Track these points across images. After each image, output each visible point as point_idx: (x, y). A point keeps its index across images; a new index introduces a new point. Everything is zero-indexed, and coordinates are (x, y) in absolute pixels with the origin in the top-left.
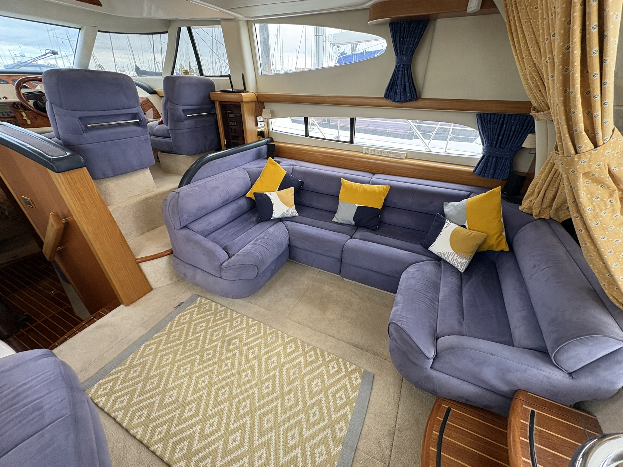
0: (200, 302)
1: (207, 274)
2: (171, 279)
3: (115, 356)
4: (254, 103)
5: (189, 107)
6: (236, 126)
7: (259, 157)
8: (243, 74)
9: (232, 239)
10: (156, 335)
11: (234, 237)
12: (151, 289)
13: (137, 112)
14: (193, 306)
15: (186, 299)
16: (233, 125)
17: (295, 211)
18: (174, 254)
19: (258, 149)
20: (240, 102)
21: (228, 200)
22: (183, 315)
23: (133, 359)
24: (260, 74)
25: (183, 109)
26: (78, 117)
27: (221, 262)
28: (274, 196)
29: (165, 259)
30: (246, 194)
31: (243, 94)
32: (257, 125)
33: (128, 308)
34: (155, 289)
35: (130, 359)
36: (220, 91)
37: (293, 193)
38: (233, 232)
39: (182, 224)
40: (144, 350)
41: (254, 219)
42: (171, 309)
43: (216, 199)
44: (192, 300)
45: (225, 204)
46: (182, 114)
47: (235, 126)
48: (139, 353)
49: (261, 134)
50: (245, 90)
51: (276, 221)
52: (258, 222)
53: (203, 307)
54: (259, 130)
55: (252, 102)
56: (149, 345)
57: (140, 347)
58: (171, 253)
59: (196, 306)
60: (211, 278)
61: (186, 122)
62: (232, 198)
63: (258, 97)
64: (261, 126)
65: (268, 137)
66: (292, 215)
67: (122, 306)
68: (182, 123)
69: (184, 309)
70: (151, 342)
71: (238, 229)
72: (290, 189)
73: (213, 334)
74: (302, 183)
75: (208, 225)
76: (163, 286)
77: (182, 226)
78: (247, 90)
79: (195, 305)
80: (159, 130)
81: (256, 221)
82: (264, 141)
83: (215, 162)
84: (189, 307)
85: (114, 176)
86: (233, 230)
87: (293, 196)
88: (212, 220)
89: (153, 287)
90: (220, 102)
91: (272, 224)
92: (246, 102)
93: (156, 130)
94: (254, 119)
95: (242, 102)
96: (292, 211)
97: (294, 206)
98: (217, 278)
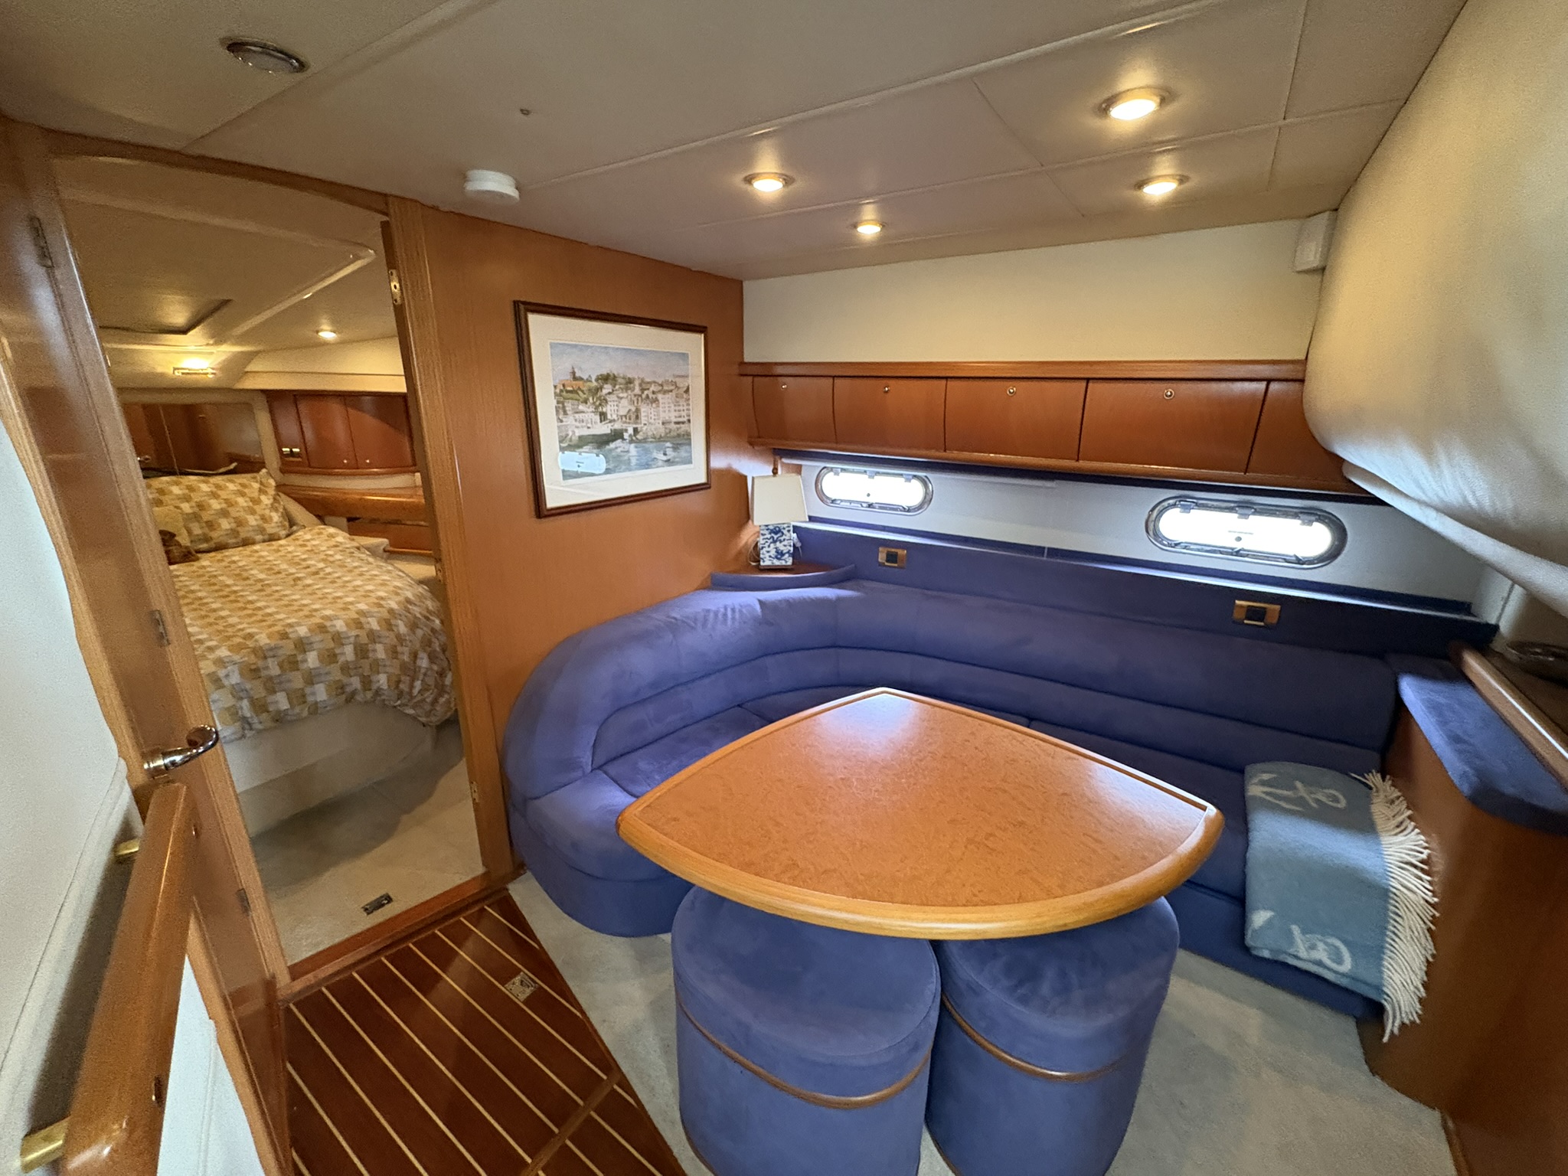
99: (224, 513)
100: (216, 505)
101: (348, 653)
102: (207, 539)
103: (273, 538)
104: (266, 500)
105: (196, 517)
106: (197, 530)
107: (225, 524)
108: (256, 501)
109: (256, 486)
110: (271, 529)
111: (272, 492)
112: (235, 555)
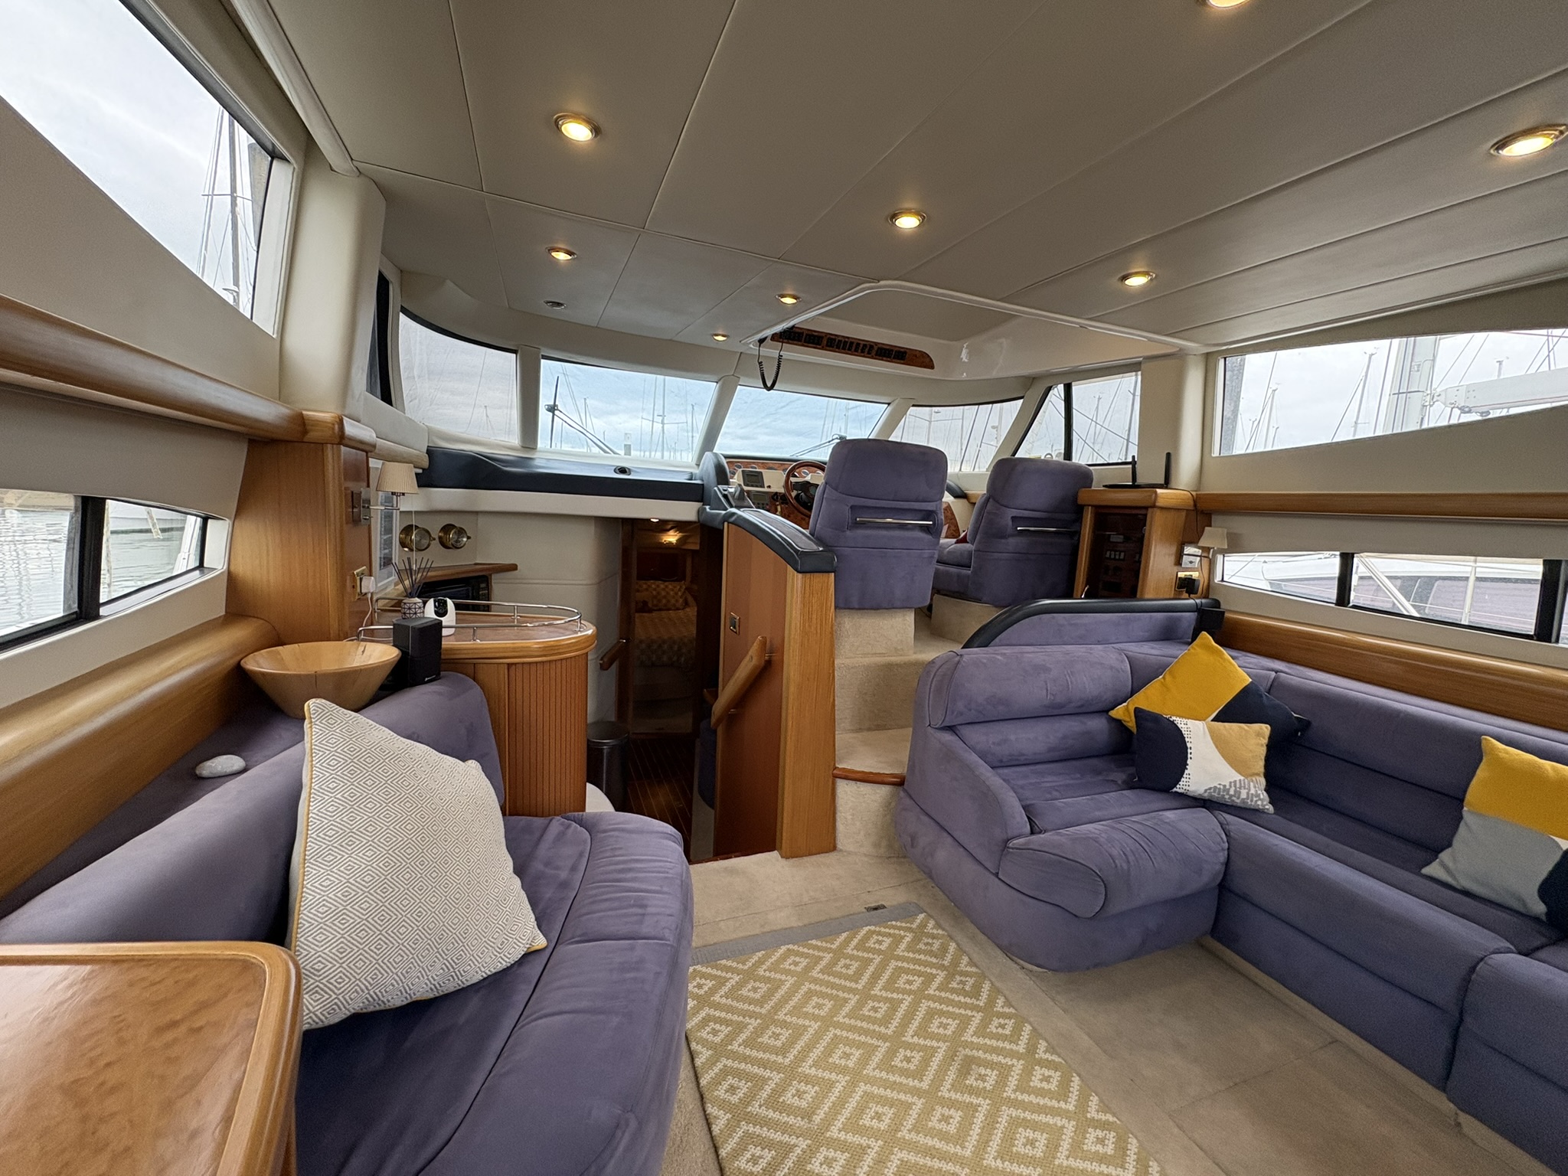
0: (923, 925)
1: (965, 853)
2: (876, 845)
3: (734, 936)
4: (1184, 514)
5: (1026, 514)
6: (1123, 560)
7: (1168, 634)
8: (1169, 455)
9: (1048, 796)
10: (814, 942)
11: (1055, 794)
12: (832, 847)
13: (934, 509)
14: (904, 925)
15: (895, 903)
16: (1115, 559)
17: (1264, 795)
18: (905, 786)
19: (1171, 618)
20: (1146, 508)
21: (1061, 706)
22: (879, 933)
23: (761, 962)
24: (1216, 453)
25: (1014, 515)
26: (850, 505)
27: (1010, 835)
28: (1197, 733)
29: (884, 791)
30: (1113, 709)
31: (1159, 491)
32: (1178, 562)
33: (784, 862)
34: (841, 850)
35: (755, 958)
36: (1104, 486)
37: (1265, 741)
38: (1054, 784)
39: (947, 719)
40: (784, 958)
41: (1120, 777)
42: (858, 907)
43: (1034, 693)
44: (905, 913)
45: (1053, 712)
46: (1010, 523)
47: (1119, 560)
48: (774, 958)
49: (1188, 586)
50: (1166, 484)
51: (1187, 802)
52: (1130, 785)
53: (926, 941)
54: (1181, 575)
55: (1177, 510)
56: (797, 954)
57: (779, 946)
58: (899, 782)
59: (910, 930)
60: (969, 866)
61: (1011, 540)
62: (1072, 705)
63: (1196, 500)
64: (1193, 567)
65: (1206, 597)
66: (1250, 803)
67: (775, 854)
68: (1003, 541)
69: (882, 922)
70: (801, 949)
71: (1068, 782)
72: (1256, 726)
73: (932, 1017)
74: (1305, 725)
75: (999, 744)
76: (856, 854)
77: (945, 724)
78: (1173, 484)
79: (908, 925)
80: (954, 552)
81: (1124, 782)
82: (1191, 601)
83: (1054, 618)
84: (894, 923)
85: (860, 609)
86: (1055, 778)
87: (1263, 751)
88: (1012, 737)
89: (839, 846)
90: (1096, 507)
91: (1175, 804)
92: (1162, 508)
93: (949, 552)
94: (1173, 549)
95: (1154, 506)
96: (1255, 792)
97: (1263, 781)
98: (987, 873)
99: (665, 597)
100: (663, 593)
101: (676, 648)
102: (656, 606)
103: (678, 609)
104: (680, 594)
105: (655, 597)
106: (655, 602)
107: (664, 601)
108: (676, 594)
109: (678, 587)
110: (678, 605)
111: (683, 590)
112: (664, 613)
